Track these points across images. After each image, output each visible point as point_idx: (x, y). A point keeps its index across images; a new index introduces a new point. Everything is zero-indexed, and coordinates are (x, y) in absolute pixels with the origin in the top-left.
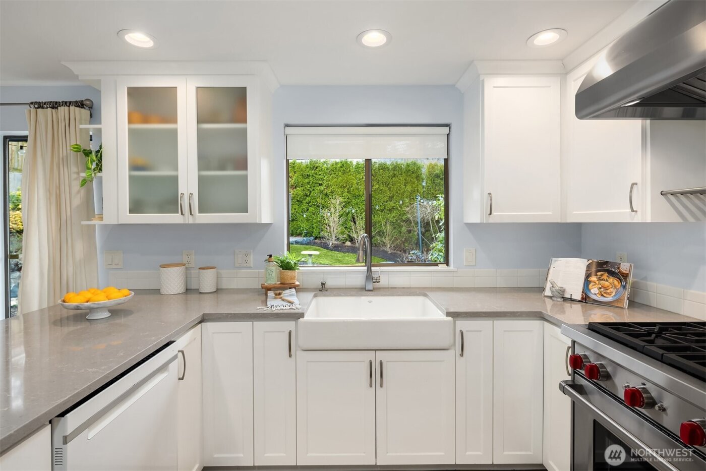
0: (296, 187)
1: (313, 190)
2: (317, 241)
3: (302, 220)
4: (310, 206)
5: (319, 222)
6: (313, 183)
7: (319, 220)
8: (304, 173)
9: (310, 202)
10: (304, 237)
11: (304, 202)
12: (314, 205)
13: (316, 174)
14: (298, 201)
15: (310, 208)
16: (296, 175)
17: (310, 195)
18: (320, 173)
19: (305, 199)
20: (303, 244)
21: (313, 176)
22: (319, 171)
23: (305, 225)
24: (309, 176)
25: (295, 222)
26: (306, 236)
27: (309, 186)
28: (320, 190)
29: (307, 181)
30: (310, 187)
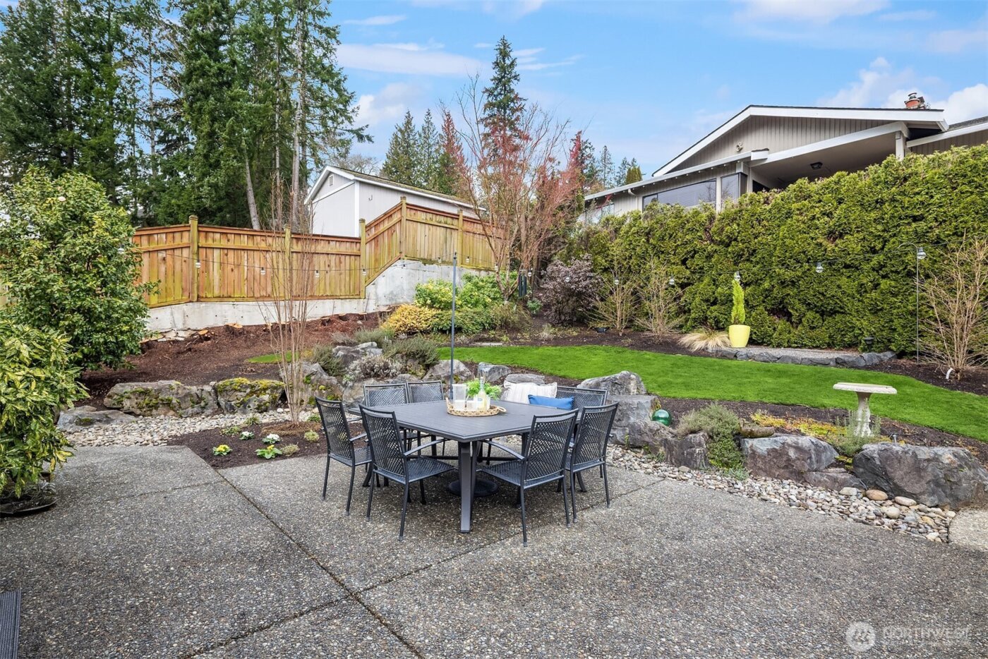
0: (841, 236)
1: (895, 235)
2: (903, 361)
3: (857, 311)
4: (883, 277)
5: (913, 314)
6: (892, 217)
7: (910, 308)
8: (866, 199)
9: (884, 266)
10: (864, 350)
11: (866, 267)
12: (897, 272)
13: (903, 193)
14: (847, 266)
15: (883, 281)
16: (843, 206)
17: (882, 249)
18: (917, 190)
19: (868, 260)
20: (858, 368)
21: (893, 200)
22: (915, 184)
23: (866, 323)
24: (882, 202)
25: (838, 317)
26: (869, 347)
27: (880, 227)
28: (916, 232)
29: (873, 215)
30: (884, 231)
